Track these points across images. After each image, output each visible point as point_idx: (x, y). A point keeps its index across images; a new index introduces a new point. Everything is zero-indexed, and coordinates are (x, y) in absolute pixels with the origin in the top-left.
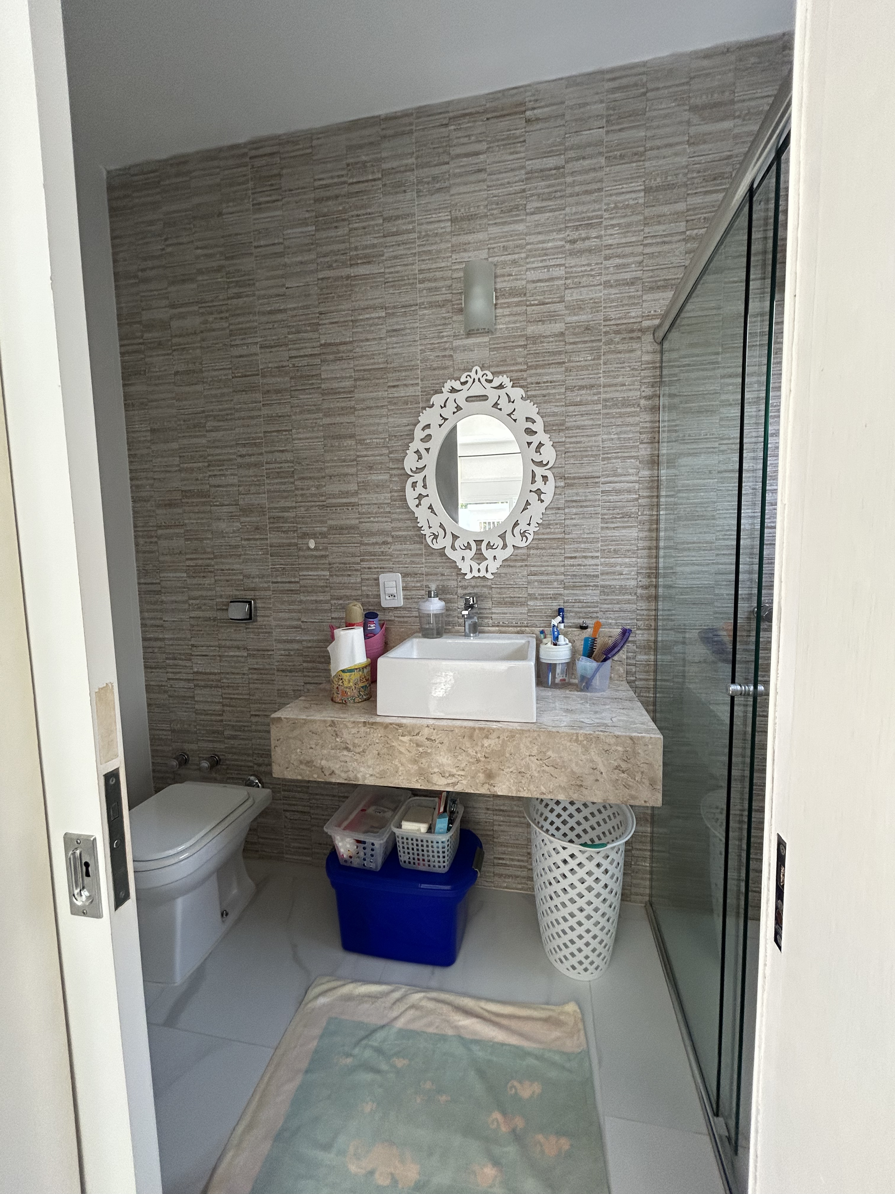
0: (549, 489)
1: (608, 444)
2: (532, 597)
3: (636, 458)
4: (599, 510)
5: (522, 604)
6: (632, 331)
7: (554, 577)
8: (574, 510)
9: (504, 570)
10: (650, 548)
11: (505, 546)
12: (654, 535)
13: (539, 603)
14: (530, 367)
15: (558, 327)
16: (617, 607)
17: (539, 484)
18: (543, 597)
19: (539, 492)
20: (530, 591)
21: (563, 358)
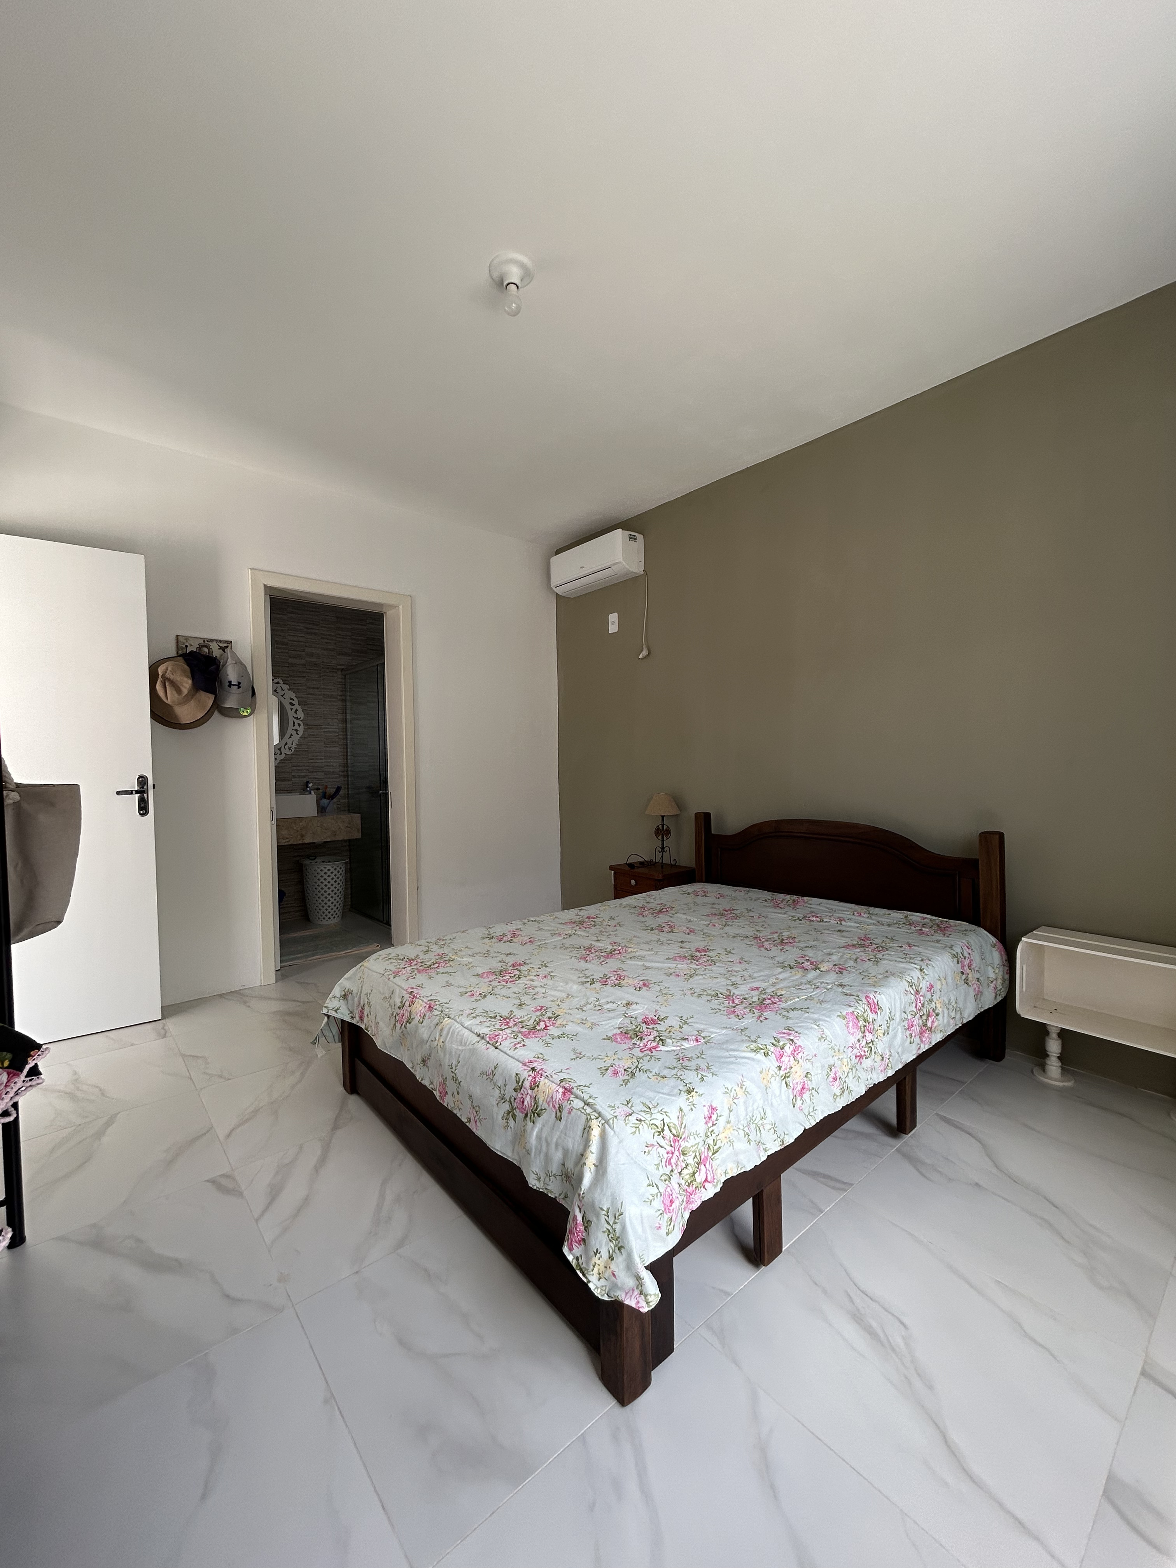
0: (301, 730)
1: (326, 712)
2: (294, 777)
3: (337, 719)
4: (322, 739)
5: (289, 780)
6: (333, 669)
7: (303, 768)
8: (312, 739)
9: (281, 765)
10: (344, 756)
11: (281, 754)
12: (345, 750)
13: (297, 779)
14: (291, 676)
15: (303, 662)
16: (332, 780)
17: (297, 727)
18: (299, 777)
19: (296, 730)
20: (293, 774)
21: (304, 675)
